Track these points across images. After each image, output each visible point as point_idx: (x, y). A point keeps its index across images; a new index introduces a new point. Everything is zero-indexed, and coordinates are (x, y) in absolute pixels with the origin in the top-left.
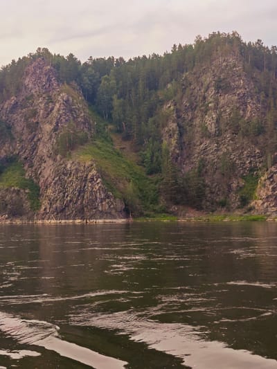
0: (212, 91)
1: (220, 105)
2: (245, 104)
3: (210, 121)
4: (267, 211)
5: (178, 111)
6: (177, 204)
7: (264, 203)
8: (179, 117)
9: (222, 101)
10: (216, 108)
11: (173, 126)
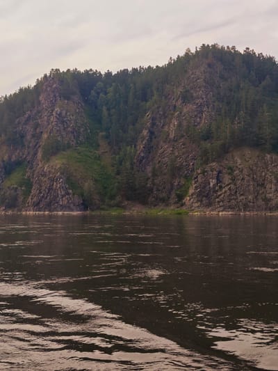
0: (180, 102)
1: (183, 114)
2: (202, 112)
3: (172, 129)
4: (192, 206)
5: (153, 119)
6: (128, 199)
7: (190, 200)
8: (153, 124)
9: (185, 110)
10: (179, 116)
11: (145, 132)
